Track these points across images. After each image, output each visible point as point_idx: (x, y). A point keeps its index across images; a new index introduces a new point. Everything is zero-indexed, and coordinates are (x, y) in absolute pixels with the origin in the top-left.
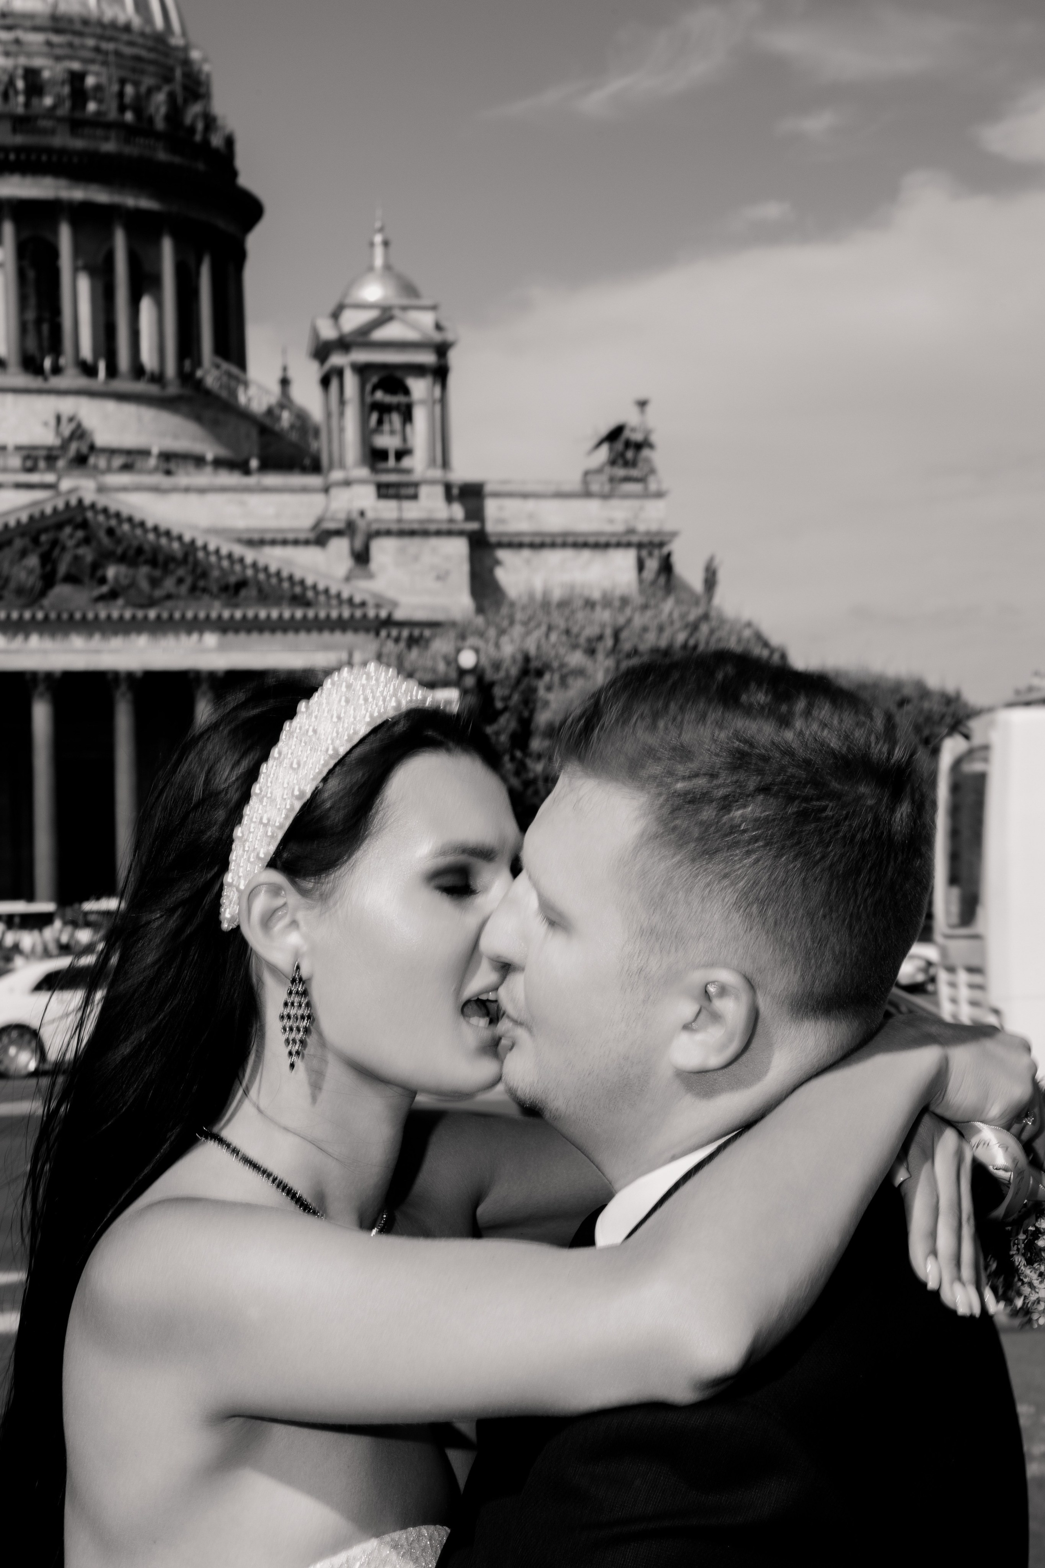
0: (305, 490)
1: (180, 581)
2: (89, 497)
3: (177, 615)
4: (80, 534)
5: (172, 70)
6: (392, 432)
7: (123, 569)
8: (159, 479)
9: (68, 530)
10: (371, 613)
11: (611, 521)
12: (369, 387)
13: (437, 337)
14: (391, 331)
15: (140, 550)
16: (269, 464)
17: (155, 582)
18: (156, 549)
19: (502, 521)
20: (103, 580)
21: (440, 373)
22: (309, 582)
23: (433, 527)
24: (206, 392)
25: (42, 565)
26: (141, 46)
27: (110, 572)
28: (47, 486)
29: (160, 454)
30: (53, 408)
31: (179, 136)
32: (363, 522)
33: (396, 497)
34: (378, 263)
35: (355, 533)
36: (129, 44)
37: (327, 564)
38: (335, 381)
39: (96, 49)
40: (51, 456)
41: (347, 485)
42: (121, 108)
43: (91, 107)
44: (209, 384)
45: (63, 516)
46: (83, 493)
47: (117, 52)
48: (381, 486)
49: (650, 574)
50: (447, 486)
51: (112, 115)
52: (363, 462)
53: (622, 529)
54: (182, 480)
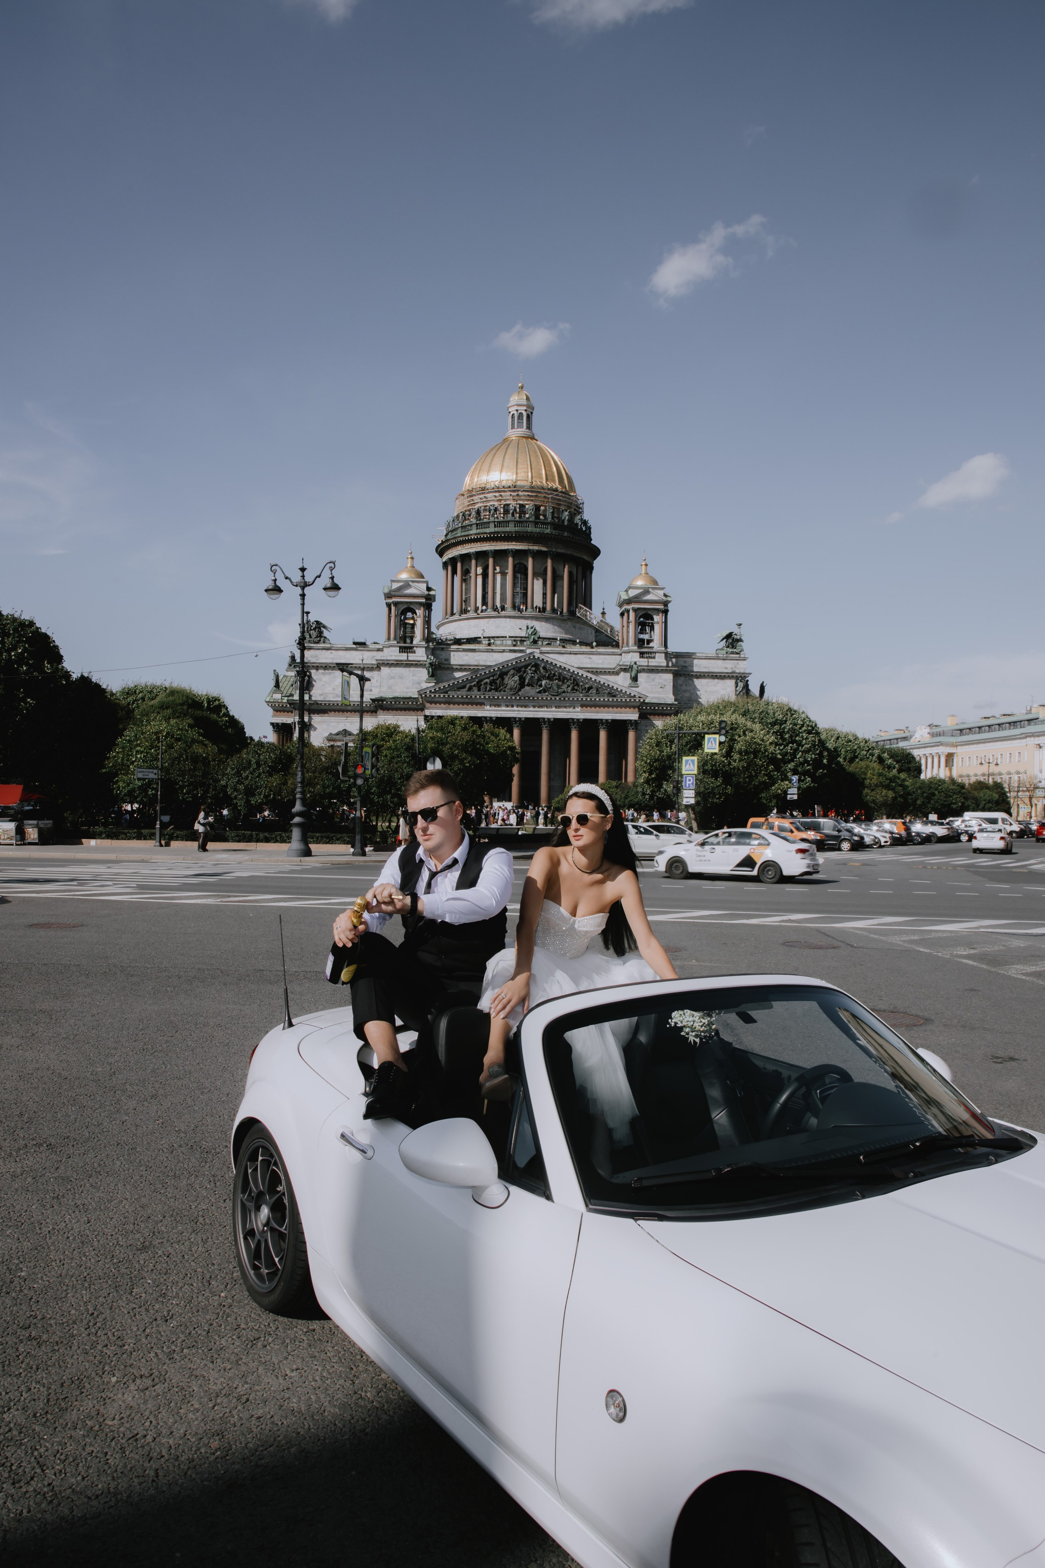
0: (613, 654)
1: (568, 686)
2: (537, 656)
3: (567, 699)
4: (533, 669)
5: (571, 503)
6: (647, 633)
7: (548, 681)
8: (560, 649)
9: (529, 667)
10: (638, 700)
11: (726, 668)
12: (639, 617)
13: (665, 599)
14: (648, 597)
15: (554, 675)
16: (600, 644)
17: (559, 687)
19: (685, 667)
20: (541, 686)
21: (666, 612)
22: (615, 688)
23: (661, 669)
24: (578, 617)
25: (520, 680)
26: (561, 496)
27: (544, 682)
28: (521, 651)
29: (561, 640)
30: (524, 623)
31: (572, 527)
32: (635, 667)
33: (647, 657)
34: (643, 572)
35: (632, 671)
36: (557, 495)
37: (621, 681)
38: (626, 614)
39: (545, 497)
40: (522, 640)
41: (629, 652)
42: (553, 517)
43: (542, 518)
44: (579, 615)
45: (528, 662)
46: (536, 654)
47: (553, 498)
48: (641, 653)
49: (739, 688)
50: (667, 654)
51: (549, 520)
52: (635, 644)
53: (730, 671)
54: (569, 650)
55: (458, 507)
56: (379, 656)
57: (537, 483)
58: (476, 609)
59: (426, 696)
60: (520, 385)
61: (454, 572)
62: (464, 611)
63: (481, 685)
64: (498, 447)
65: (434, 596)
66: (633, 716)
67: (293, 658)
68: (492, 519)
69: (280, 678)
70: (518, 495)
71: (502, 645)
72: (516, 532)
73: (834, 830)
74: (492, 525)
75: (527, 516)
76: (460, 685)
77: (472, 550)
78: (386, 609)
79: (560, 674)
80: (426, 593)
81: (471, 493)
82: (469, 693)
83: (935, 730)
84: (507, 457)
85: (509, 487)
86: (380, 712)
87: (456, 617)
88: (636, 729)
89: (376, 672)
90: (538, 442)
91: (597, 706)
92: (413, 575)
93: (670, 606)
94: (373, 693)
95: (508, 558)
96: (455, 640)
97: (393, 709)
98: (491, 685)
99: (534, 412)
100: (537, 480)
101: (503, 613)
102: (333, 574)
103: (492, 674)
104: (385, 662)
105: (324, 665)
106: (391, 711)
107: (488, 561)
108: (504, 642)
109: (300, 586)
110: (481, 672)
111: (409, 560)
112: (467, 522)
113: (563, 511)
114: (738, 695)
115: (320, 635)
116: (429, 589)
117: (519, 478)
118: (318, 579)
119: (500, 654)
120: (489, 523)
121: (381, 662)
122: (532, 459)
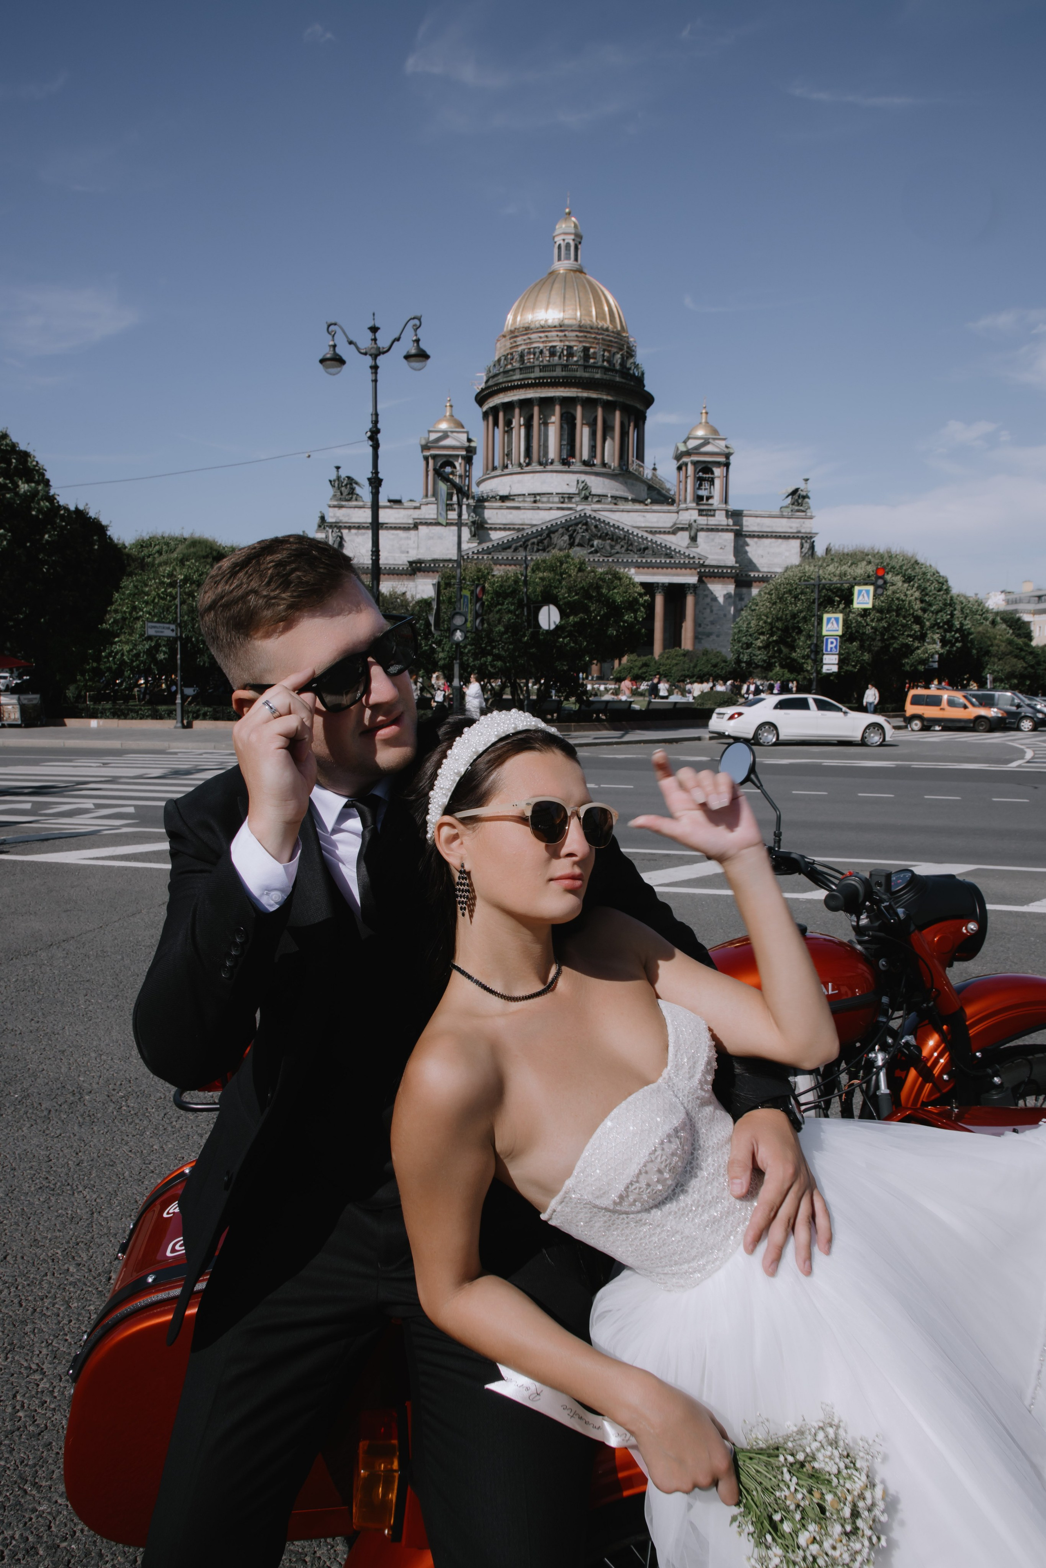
0: (669, 512)
1: (622, 546)
2: (588, 513)
3: (620, 560)
4: (584, 527)
5: (623, 345)
6: (705, 489)
7: (600, 541)
8: (612, 506)
9: (580, 526)
10: (697, 562)
11: (791, 528)
12: (698, 470)
13: (727, 451)
14: (708, 448)
15: (607, 534)
16: (654, 502)
17: (612, 547)
18: (613, 534)
19: (747, 526)
20: (592, 546)
21: (727, 465)
22: (672, 548)
23: (721, 527)
24: (630, 472)
25: (570, 539)
26: (612, 337)
27: (596, 542)
28: (570, 509)
29: (612, 497)
30: (574, 478)
31: (624, 371)
32: (694, 525)
33: (707, 515)
34: (704, 421)
35: (691, 529)
36: (608, 336)
37: (680, 541)
38: (684, 468)
39: (595, 338)
40: (570, 497)
41: (687, 509)
42: (603, 361)
43: (592, 361)
44: (631, 469)
45: (578, 521)
46: (586, 511)
47: (603, 339)
48: (700, 511)
49: (805, 550)
50: (727, 511)
51: (600, 364)
52: (694, 500)
53: (795, 531)
54: (621, 507)
55: (501, 348)
56: (416, 514)
57: (586, 321)
58: (520, 465)
59: (468, 557)
60: (567, 210)
61: (496, 423)
62: (506, 467)
63: (527, 545)
64: (542, 283)
65: (475, 448)
66: (693, 579)
67: (323, 518)
68: (537, 363)
70: (565, 336)
71: (548, 502)
72: (563, 377)
73: (1012, 705)
74: (537, 369)
75: (575, 359)
76: (506, 546)
77: (515, 398)
78: (423, 463)
80: (467, 444)
81: (514, 334)
82: (514, 554)
83: (1011, 597)
84: (553, 292)
85: (555, 327)
86: (419, 574)
87: (498, 472)
88: (695, 593)
89: (413, 532)
90: (588, 277)
91: (653, 568)
92: (452, 425)
93: (731, 458)
94: (410, 555)
95: (554, 406)
96: (498, 497)
97: (433, 572)
98: (538, 545)
99: (583, 242)
100: (587, 318)
101: (549, 468)
102: (419, 336)
103: (540, 533)
104: (424, 521)
105: (357, 525)
106: (431, 573)
107: (532, 410)
108: (551, 499)
109: (371, 355)
110: (527, 531)
111: (448, 408)
112: (509, 367)
113: (614, 354)
114: (804, 557)
115: (352, 492)
116: (469, 440)
117: (567, 316)
118: (396, 343)
119: (547, 512)
120: (534, 367)
121: (418, 521)
122: (581, 294)
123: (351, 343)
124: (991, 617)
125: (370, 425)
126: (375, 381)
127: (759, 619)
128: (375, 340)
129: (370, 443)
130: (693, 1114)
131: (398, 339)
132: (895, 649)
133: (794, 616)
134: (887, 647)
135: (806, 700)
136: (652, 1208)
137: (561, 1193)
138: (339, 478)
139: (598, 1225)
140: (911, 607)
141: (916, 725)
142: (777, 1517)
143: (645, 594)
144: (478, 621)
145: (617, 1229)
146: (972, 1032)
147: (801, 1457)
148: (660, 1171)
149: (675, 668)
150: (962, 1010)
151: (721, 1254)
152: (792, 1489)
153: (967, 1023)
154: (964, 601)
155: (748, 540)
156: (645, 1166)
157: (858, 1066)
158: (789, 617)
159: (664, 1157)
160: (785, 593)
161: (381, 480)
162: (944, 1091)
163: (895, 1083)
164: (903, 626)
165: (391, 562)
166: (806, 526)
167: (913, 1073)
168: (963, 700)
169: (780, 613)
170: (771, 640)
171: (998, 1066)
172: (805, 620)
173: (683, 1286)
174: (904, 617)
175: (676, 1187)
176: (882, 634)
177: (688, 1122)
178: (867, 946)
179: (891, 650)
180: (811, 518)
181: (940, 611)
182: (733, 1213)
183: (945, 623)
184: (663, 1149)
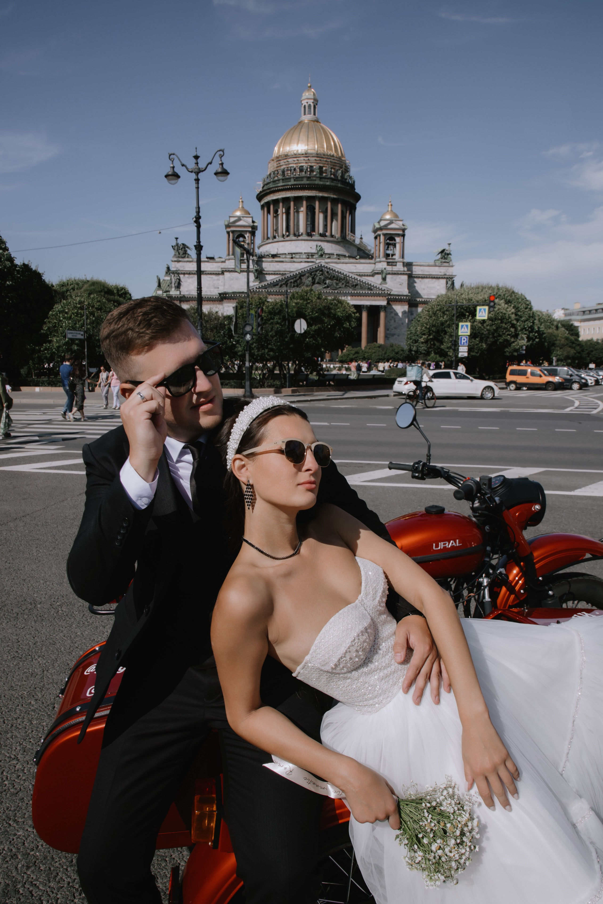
0: (370, 263)
1: (343, 284)
2: (323, 264)
3: (342, 292)
4: (321, 273)
5: (342, 165)
6: (391, 250)
7: (330, 281)
8: (337, 260)
9: (318, 272)
10: (386, 293)
11: (441, 272)
12: (386, 239)
13: (403, 227)
14: (392, 226)
15: (334, 277)
16: (361, 258)
17: (337, 284)
19: (415, 271)
20: (325, 284)
21: (403, 236)
22: (372, 285)
23: (400, 272)
24: (347, 240)
25: (312, 280)
26: (336, 160)
27: (327, 282)
28: (312, 262)
29: (337, 255)
30: (315, 243)
31: (343, 181)
32: (385, 271)
33: (392, 265)
34: (390, 209)
35: (383, 273)
36: (334, 159)
37: (376, 281)
38: (378, 238)
39: (326, 161)
40: (312, 255)
41: (380, 262)
42: (331, 174)
43: (324, 175)
44: (347, 238)
45: (317, 269)
46: (322, 263)
47: (331, 162)
48: (388, 263)
49: (449, 285)
50: (403, 263)
51: (329, 176)
52: (384, 257)
53: (443, 274)
54: (342, 261)
55: (271, 167)
56: (223, 265)
57: (321, 151)
58: (283, 236)
59: (253, 291)
60: (309, 85)
61: (269, 212)
62: (275, 237)
63: (288, 284)
64: (295, 129)
65: (257, 226)
66: (384, 303)
67: (168, 268)
68: (292, 176)
69: (161, 281)
70: (309, 160)
71: (300, 258)
72: (308, 184)
73: (567, 375)
74: (292, 180)
75: (315, 173)
76: (275, 284)
77: (280, 197)
78: (226, 235)
79: (338, 276)
80: (252, 224)
81: (278, 159)
82: (280, 288)
83: (567, 312)
84: (302, 134)
85: (303, 154)
86: (225, 301)
87: (270, 241)
88: (385, 311)
89: (221, 276)
90: (322, 124)
91: (361, 296)
92: (243, 213)
93: (406, 232)
94: (219, 289)
95: (303, 201)
96: (270, 256)
97: (233, 299)
98: (294, 283)
99: (318, 104)
100: (321, 149)
101: (300, 238)
102: (223, 161)
103: (295, 276)
104: (227, 270)
105: (188, 272)
106: (232, 300)
107: (290, 204)
108: (301, 256)
109: (195, 173)
110: (287, 275)
111: (241, 203)
112: (276, 178)
113: (337, 170)
114: (448, 289)
115: (185, 253)
116: (253, 222)
117: (309, 148)
118: (209, 165)
119: (299, 264)
120: (290, 178)
121: (224, 269)
122: (318, 135)
123: (183, 165)
124: (555, 323)
125: (195, 214)
126: (198, 188)
127: (422, 326)
128: (197, 163)
129: (196, 224)
130: (375, 619)
131: (210, 163)
132: (500, 342)
133: (442, 324)
134: (496, 342)
135: (448, 373)
136: (352, 671)
137: (303, 663)
138: (177, 244)
139: (323, 680)
140: (510, 317)
141: (512, 387)
142: (420, 836)
143: (356, 313)
144: (259, 329)
145: (333, 682)
146: (537, 566)
147: (434, 804)
148: (357, 651)
149: (374, 355)
150: (532, 554)
151: (390, 694)
152: (429, 821)
153: (535, 561)
154: (540, 315)
155: (416, 280)
156: (349, 648)
157: (473, 586)
158: (439, 324)
159: (359, 643)
160: (437, 310)
161: (202, 247)
162: (522, 599)
163: (494, 595)
164: (505, 329)
165: (209, 294)
166: (450, 271)
167: (504, 589)
168: (539, 372)
169: (434, 322)
170: (429, 338)
171: (551, 585)
172: (449, 326)
173: (370, 712)
174: (506, 324)
175: (366, 659)
176: (493, 334)
177: (372, 624)
178: (479, 518)
179: (498, 343)
180: (452, 266)
181: (527, 320)
182: (397, 672)
183: (529, 328)
184: (359, 639)
